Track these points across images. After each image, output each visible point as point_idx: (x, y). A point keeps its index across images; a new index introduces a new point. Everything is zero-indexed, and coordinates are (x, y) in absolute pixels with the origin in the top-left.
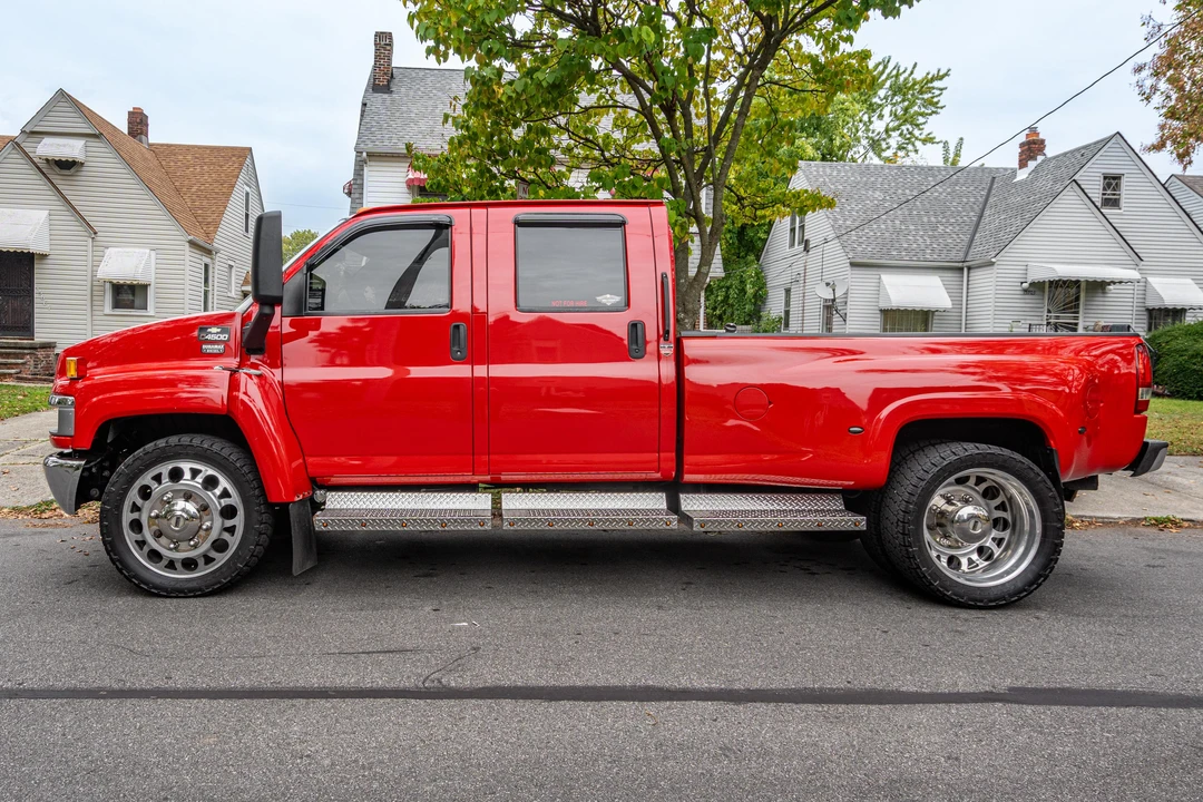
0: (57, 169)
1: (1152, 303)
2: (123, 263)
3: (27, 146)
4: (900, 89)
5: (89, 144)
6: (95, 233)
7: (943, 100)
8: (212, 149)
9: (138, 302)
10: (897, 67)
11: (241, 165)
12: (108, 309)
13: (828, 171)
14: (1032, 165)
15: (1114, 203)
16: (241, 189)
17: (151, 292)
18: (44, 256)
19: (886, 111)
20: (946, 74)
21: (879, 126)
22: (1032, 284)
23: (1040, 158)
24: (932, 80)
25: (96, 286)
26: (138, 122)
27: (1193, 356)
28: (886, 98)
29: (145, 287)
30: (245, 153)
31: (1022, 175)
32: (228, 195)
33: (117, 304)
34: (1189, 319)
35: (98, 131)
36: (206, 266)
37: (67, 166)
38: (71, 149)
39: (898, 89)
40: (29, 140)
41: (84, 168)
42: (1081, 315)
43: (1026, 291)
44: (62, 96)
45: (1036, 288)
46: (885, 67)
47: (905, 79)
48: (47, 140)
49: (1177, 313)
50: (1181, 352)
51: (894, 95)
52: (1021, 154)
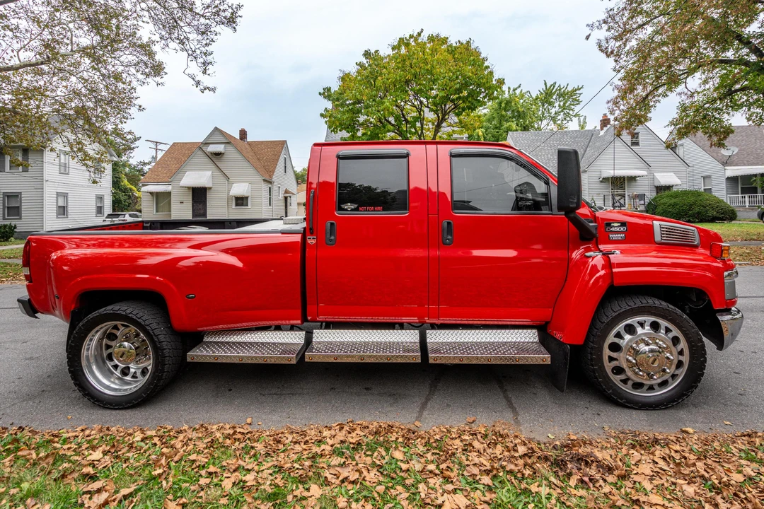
0: (215, 156)
1: (657, 184)
2: (239, 189)
3: (204, 148)
4: (562, 95)
5: (226, 146)
6: (229, 179)
7: (581, 99)
8: (271, 142)
9: (245, 202)
10: (560, 86)
11: (283, 147)
12: (234, 207)
13: (521, 135)
14: (605, 129)
15: (637, 144)
16: (283, 156)
17: (249, 200)
18: (210, 188)
19: (557, 104)
20: (582, 88)
21: (553, 111)
22: (603, 179)
23: (609, 126)
24: (576, 90)
25: (229, 198)
26: (243, 134)
27: (669, 206)
28: (556, 99)
29: (247, 198)
30: (284, 143)
31: (602, 133)
32: (278, 160)
33: (237, 205)
34: (675, 189)
35: (228, 140)
36: (270, 188)
37: (218, 154)
38: (220, 148)
39: (561, 95)
40: (205, 146)
41: (225, 155)
42: (626, 190)
43: (601, 182)
44: (216, 129)
45: (605, 180)
46: (554, 87)
47: (564, 91)
48: (211, 146)
49: (669, 188)
50: (664, 204)
51: (560, 97)
52: (601, 125)
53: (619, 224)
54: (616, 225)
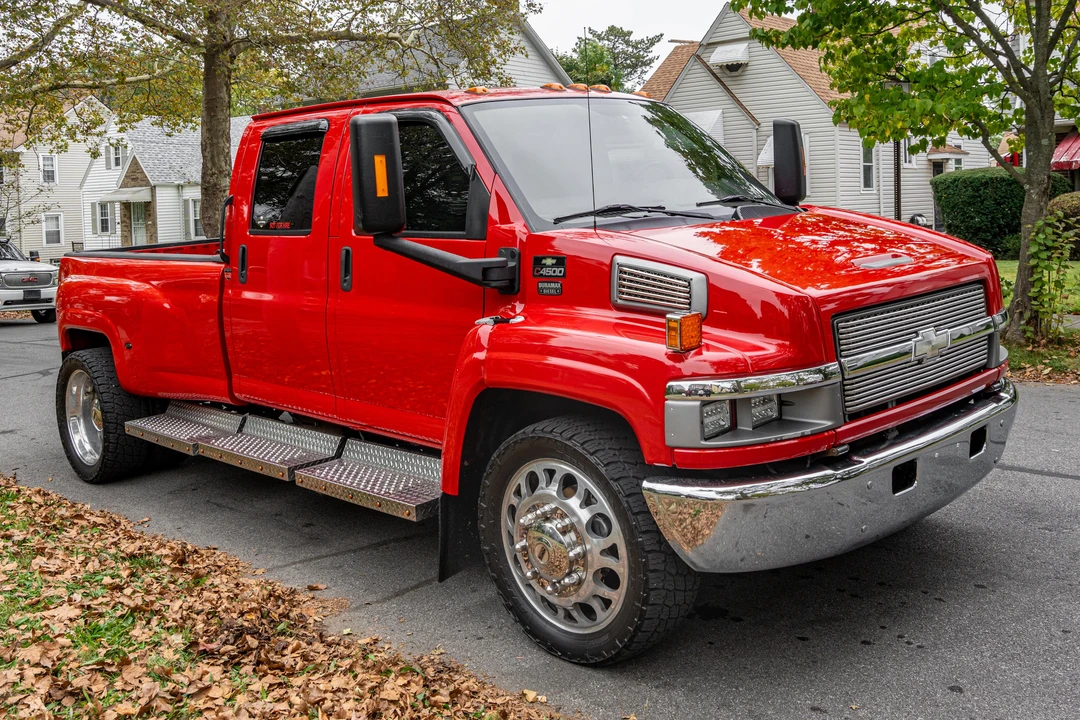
0: (728, 72)
3: (705, 57)
5: (751, 45)
6: (759, 124)
25: (761, 172)
37: (734, 68)
38: (737, 53)
40: (707, 51)
41: (749, 68)
44: (729, 6)
48: (720, 49)
53: (554, 261)
54: (549, 262)
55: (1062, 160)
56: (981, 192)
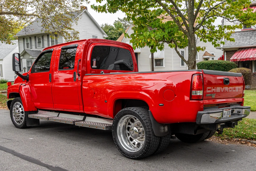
55: (235, 58)
56: (210, 68)
